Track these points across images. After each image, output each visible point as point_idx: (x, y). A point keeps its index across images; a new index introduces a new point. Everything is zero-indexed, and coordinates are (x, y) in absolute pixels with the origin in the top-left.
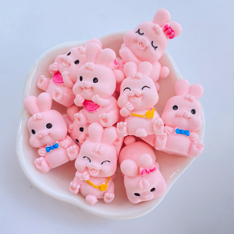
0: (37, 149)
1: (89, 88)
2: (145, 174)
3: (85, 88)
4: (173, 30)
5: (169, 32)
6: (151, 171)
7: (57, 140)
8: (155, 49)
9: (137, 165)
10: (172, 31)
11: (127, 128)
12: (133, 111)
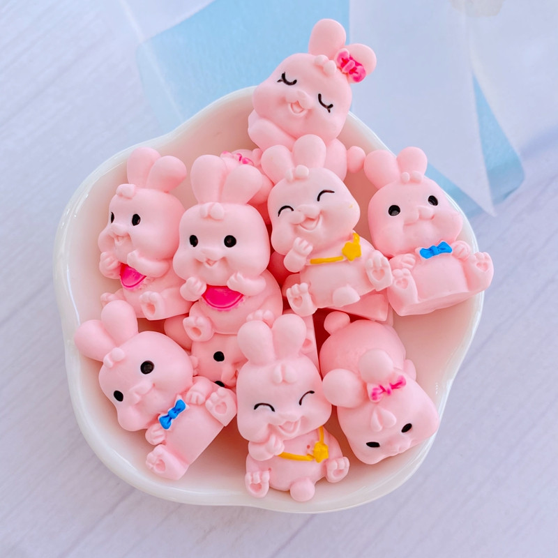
0: (143, 432)
1: (215, 262)
2: (381, 396)
3: (208, 261)
4: (359, 62)
5: (352, 68)
6: (394, 387)
7: (176, 395)
8: (329, 111)
9: (359, 378)
10: (357, 64)
11: (311, 294)
12: (313, 253)
